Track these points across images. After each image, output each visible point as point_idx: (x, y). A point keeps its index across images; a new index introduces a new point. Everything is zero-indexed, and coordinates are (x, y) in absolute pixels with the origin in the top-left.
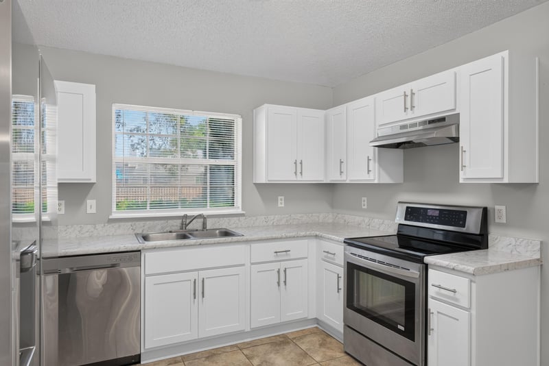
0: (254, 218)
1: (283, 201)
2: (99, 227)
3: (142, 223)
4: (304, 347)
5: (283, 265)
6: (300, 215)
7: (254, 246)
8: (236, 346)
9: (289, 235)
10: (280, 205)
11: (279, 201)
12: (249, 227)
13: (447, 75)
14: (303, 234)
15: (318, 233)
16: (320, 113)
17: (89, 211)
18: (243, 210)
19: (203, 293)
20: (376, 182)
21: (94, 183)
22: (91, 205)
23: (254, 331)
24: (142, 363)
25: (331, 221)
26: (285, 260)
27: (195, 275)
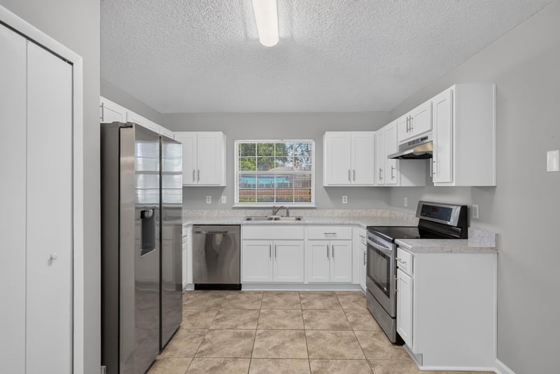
0: (324, 211)
1: (346, 200)
2: (227, 211)
3: (250, 211)
4: (340, 300)
5: (332, 243)
6: (360, 210)
8: (298, 292)
9: (335, 222)
10: (344, 202)
11: (343, 200)
12: (319, 217)
13: (427, 104)
14: (347, 222)
15: (359, 223)
16: (371, 134)
17: (223, 202)
18: (315, 204)
19: (275, 254)
20: (398, 185)
21: (224, 187)
22: (224, 199)
23: (311, 285)
24: (242, 290)
25: (387, 216)
26: (333, 240)
27: (271, 243)
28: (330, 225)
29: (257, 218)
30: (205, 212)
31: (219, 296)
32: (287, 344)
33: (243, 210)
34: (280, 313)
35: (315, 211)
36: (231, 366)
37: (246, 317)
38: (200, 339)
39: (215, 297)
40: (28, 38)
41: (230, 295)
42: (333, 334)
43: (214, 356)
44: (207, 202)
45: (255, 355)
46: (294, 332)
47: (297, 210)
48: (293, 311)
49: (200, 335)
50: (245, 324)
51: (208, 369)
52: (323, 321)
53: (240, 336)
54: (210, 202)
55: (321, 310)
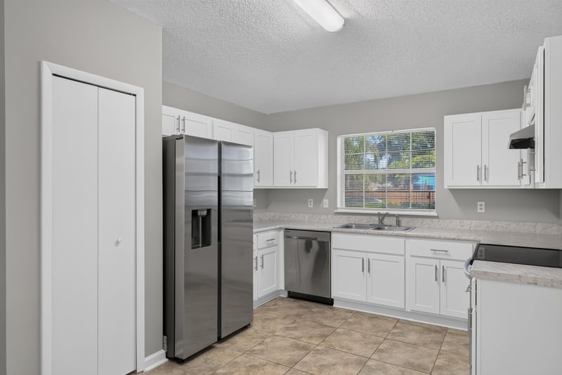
0: (448, 221)
1: (483, 207)
2: (329, 216)
3: (354, 217)
6: (507, 223)
7: (411, 241)
8: (398, 320)
9: (448, 236)
10: (479, 211)
11: (479, 207)
14: (465, 237)
17: (324, 206)
18: (439, 212)
19: (369, 269)
21: (326, 189)
22: (326, 203)
23: (413, 313)
24: (334, 306)
26: (444, 259)
27: (364, 255)
28: (440, 239)
29: (358, 226)
30: (307, 217)
31: (306, 307)
32: (338, 366)
33: (346, 216)
34: (357, 336)
35: (435, 221)
36: (269, 369)
37: (318, 331)
38: (260, 341)
39: (302, 307)
40: (99, 86)
41: (316, 308)
42: (399, 371)
43: (262, 356)
44: (309, 206)
45: (297, 367)
46: (355, 357)
47: (410, 219)
48: (373, 337)
49: (262, 337)
50: (311, 337)
51: (248, 365)
52: (401, 356)
53: (298, 347)
54: (312, 206)
55: (408, 344)
